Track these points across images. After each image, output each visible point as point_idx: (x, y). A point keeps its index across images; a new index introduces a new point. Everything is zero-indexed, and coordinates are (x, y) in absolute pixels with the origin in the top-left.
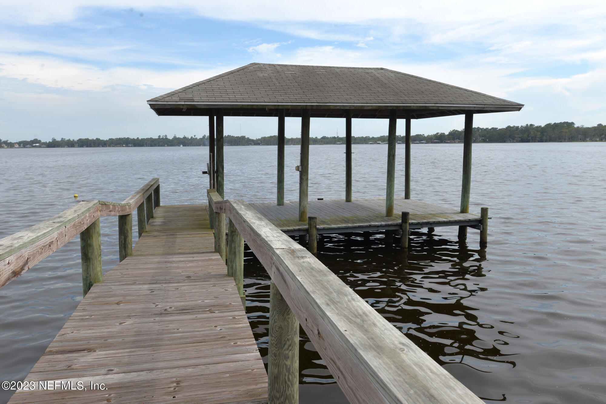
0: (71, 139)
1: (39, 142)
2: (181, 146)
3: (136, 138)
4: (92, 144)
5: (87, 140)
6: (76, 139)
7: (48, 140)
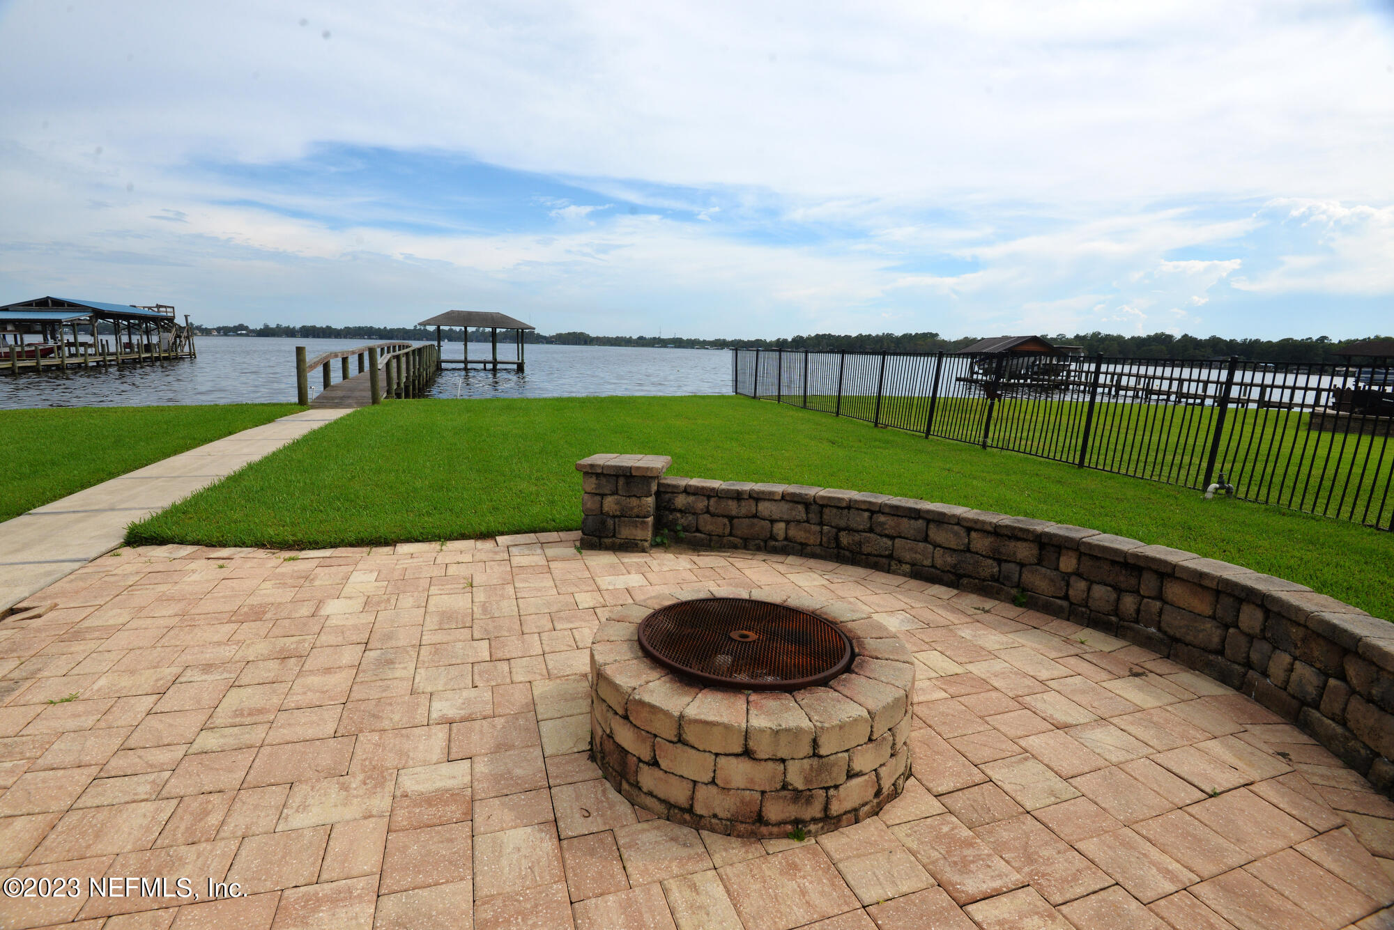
0: (291, 326)
1: (246, 328)
2: (446, 341)
3: (382, 328)
4: (321, 335)
5: (314, 327)
6: (298, 326)
7: (259, 326)
